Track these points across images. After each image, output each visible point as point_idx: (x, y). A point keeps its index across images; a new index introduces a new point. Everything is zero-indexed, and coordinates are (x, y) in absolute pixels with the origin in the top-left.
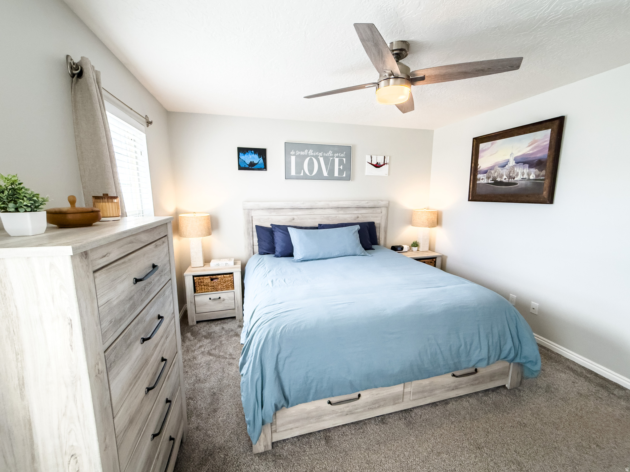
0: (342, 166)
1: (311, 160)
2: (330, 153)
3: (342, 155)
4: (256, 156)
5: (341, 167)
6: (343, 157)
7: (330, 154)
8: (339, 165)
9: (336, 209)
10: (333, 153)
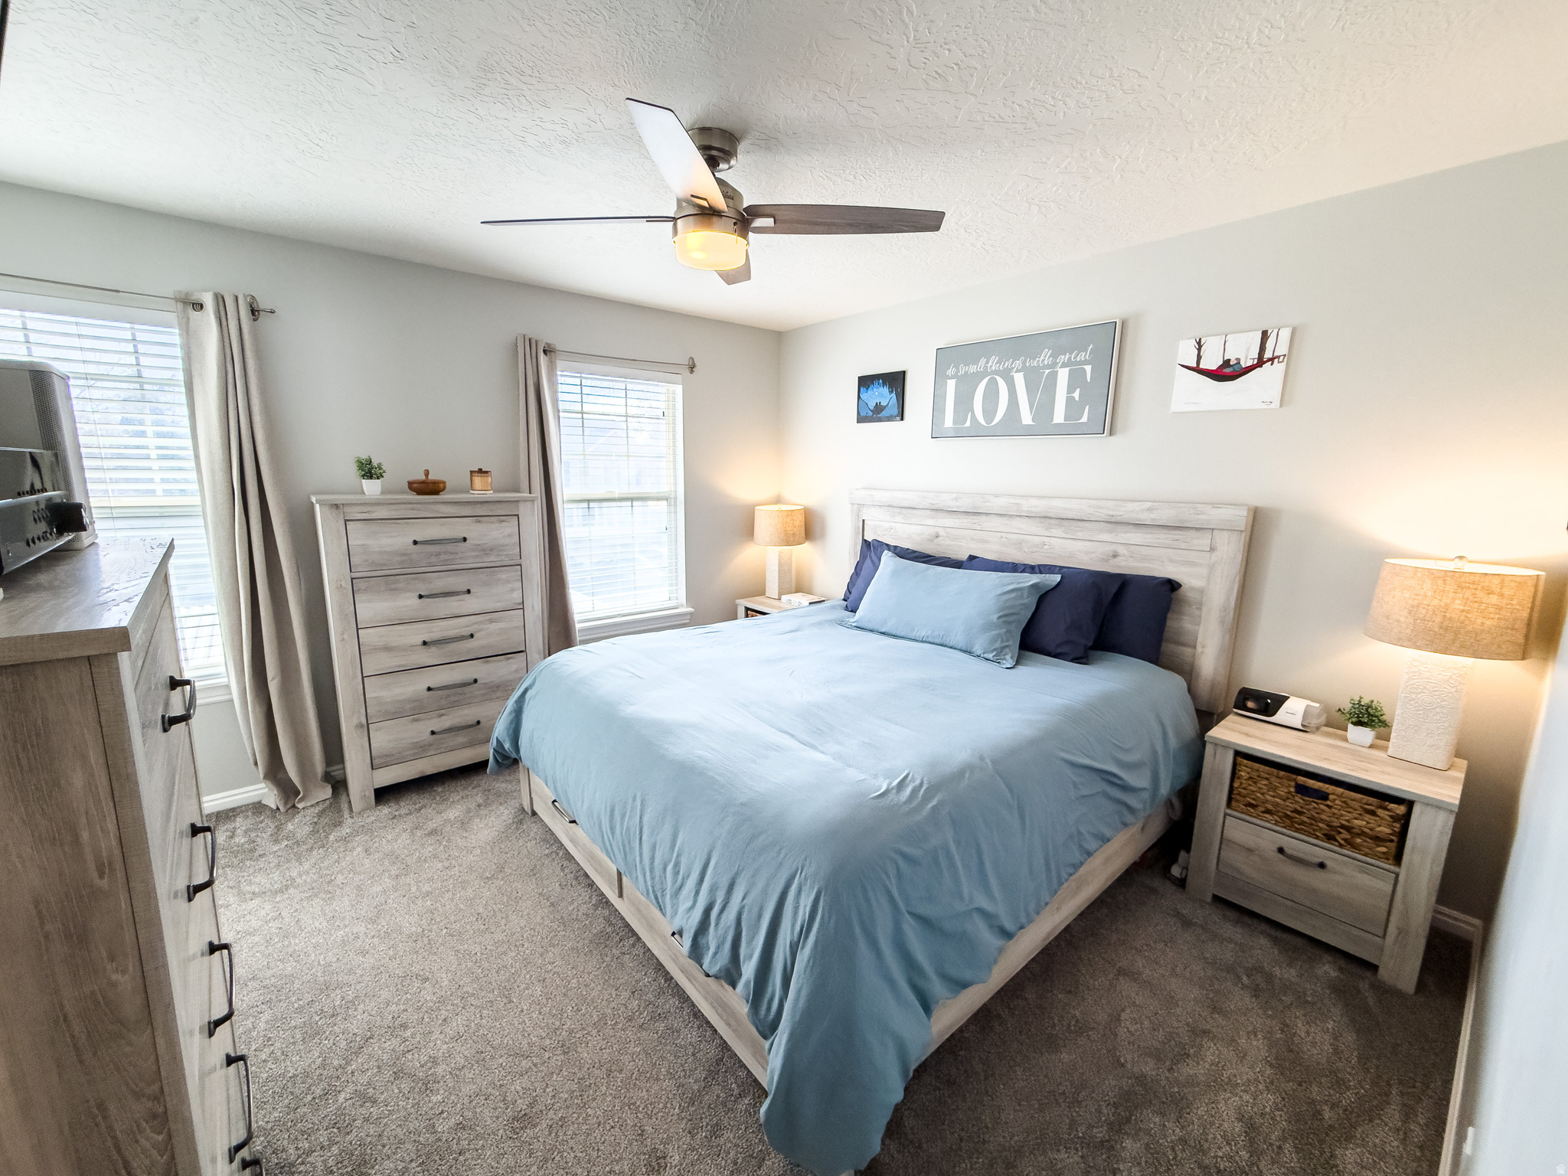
0: (1078, 390)
1: (993, 384)
2: (1045, 357)
3: (1082, 357)
4: (885, 390)
5: (1076, 395)
6: (1086, 362)
7: (1043, 360)
8: (1071, 389)
9: (1043, 520)
10: (1054, 356)
